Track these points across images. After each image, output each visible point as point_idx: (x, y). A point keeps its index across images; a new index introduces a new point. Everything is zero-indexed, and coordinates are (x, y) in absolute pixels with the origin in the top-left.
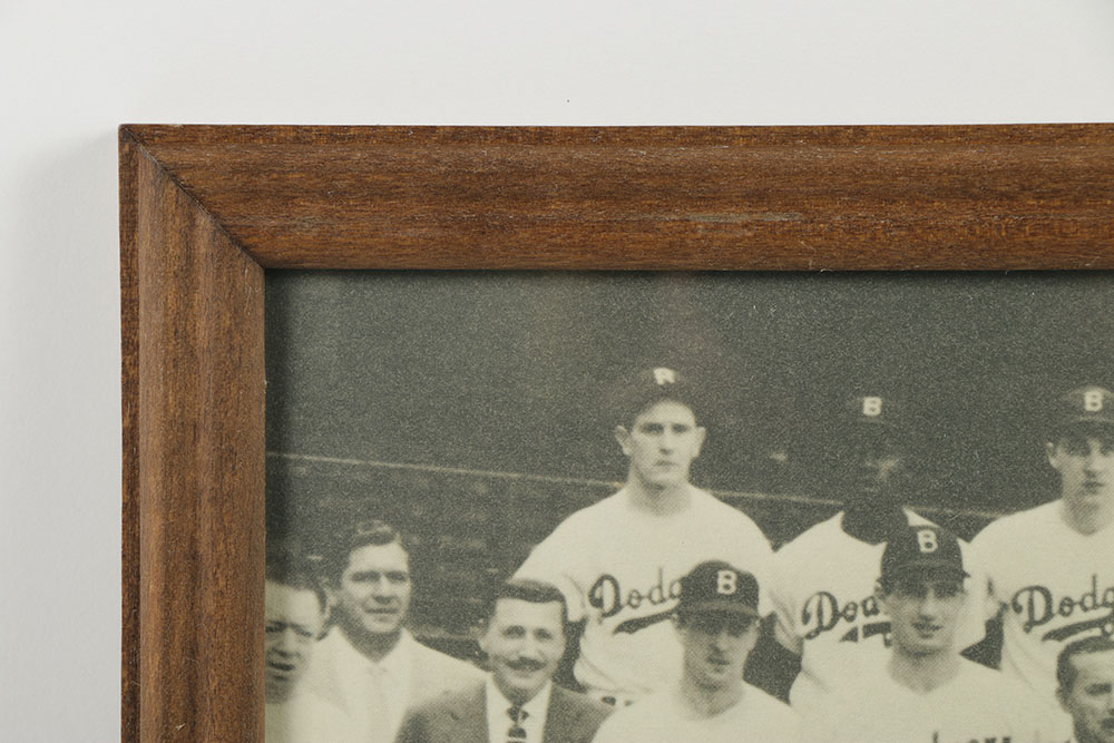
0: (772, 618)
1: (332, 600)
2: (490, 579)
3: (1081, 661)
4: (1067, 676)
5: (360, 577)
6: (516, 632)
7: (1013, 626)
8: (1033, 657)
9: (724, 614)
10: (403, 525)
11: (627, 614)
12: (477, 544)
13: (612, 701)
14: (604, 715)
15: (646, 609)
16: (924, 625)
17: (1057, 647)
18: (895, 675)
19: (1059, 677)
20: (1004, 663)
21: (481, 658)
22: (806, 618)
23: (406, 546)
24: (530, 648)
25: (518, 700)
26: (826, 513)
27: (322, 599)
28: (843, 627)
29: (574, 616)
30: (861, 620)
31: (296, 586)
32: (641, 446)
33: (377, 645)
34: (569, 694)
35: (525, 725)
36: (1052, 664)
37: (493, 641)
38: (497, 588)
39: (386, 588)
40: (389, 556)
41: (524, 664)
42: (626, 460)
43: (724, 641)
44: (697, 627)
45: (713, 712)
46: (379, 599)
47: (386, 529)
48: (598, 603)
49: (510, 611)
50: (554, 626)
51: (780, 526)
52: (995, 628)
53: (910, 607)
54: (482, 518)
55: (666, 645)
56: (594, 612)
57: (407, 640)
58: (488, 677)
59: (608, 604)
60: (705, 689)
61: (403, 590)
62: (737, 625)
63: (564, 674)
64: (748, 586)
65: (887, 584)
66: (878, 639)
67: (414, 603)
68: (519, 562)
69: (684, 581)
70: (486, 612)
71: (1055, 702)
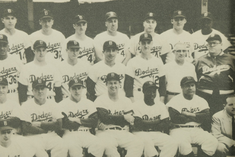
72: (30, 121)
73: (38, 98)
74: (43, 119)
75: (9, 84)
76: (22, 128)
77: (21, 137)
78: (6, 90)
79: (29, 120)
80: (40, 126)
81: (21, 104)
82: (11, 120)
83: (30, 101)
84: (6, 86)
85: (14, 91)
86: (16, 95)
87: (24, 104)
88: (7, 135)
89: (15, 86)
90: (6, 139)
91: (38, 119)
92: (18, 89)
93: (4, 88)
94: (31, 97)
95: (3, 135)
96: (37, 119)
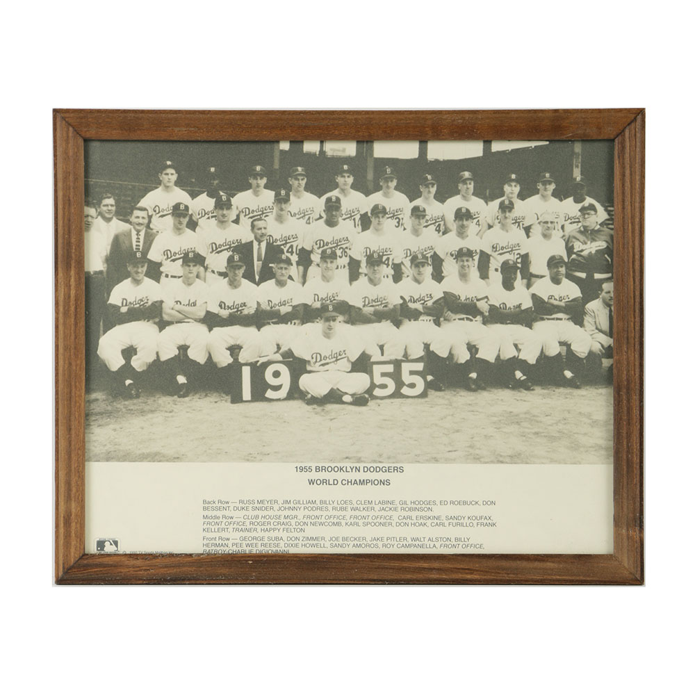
0: (192, 214)
1: (98, 210)
2: (132, 206)
3: (256, 223)
4: (253, 226)
5: (104, 206)
6: (138, 217)
7: (242, 216)
8: (246, 222)
9: (182, 214)
10: (113, 194)
11: (161, 214)
12: (129, 199)
13: (158, 232)
14: (157, 235)
15: (165, 213)
16: (224, 216)
17: (251, 220)
18: (218, 226)
19: (252, 226)
20: (240, 224)
21: (131, 223)
22: (199, 214)
23: (114, 199)
24: (141, 221)
25: (138, 232)
26: (203, 192)
27: (96, 210)
28: (207, 216)
29: (150, 214)
30: (210, 215)
31: (91, 207)
32: (164, 178)
33: (108, 220)
34: (149, 231)
35: (140, 237)
36: (250, 224)
37: (133, 219)
38: (133, 208)
39: (110, 208)
40: (111, 201)
41: (139, 224)
42: (161, 181)
43: (182, 219)
44: (176, 216)
45: (180, 234)
46: (109, 210)
47: (110, 195)
48: (155, 211)
49: (136, 213)
50: (146, 216)
51: (194, 195)
52: (238, 216)
53: (220, 212)
54: (131, 193)
55: (170, 220)
56: (154, 213)
57: (114, 218)
58: (132, 227)
59: (157, 212)
60: (178, 229)
61: (114, 208)
62: (185, 216)
63: (148, 226)
64: (187, 208)
65: (216, 207)
66: (214, 219)
67: (116, 211)
68: (138, 202)
69: (173, 207)
70: (131, 213)
71: (251, 232)
72: (361, 307)
73: (372, 277)
74: (377, 304)
75: (338, 258)
76: (350, 315)
77: (349, 325)
78: (334, 265)
79: (359, 304)
80: (372, 313)
81: (351, 284)
82: (337, 303)
83: (363, 280)
84: (335, 261)
85: (344, 267)
86: (345, 273)
87: (355, 283)
88: (332, 323)
89: (346, 260)
90: (330, 328)
91: (371, 304)
92: (349, 264)
93: (332, 262)
94: (363, 275)
95: (327, 324)
96: (369, 303)
